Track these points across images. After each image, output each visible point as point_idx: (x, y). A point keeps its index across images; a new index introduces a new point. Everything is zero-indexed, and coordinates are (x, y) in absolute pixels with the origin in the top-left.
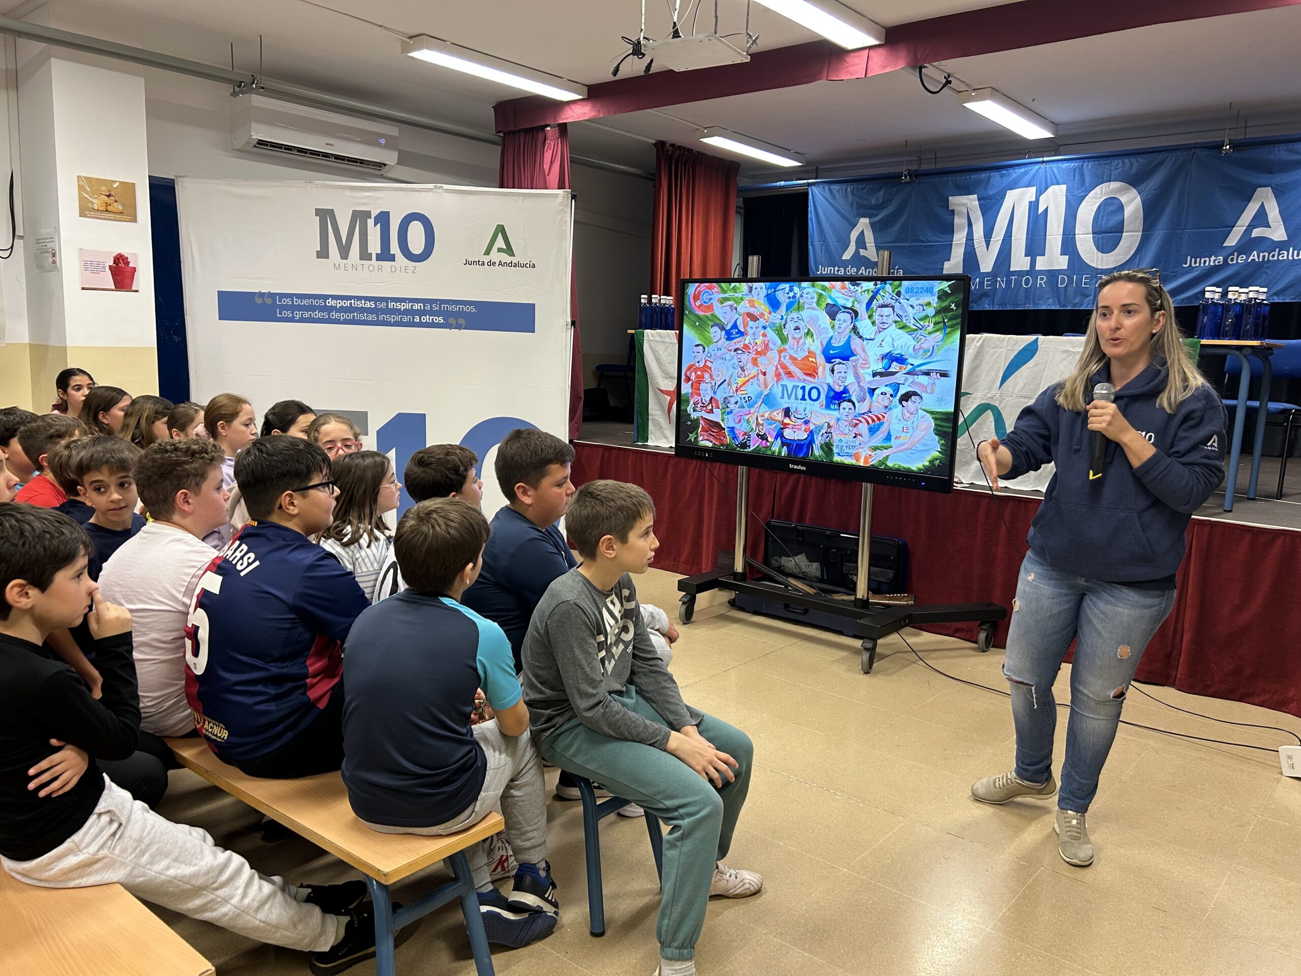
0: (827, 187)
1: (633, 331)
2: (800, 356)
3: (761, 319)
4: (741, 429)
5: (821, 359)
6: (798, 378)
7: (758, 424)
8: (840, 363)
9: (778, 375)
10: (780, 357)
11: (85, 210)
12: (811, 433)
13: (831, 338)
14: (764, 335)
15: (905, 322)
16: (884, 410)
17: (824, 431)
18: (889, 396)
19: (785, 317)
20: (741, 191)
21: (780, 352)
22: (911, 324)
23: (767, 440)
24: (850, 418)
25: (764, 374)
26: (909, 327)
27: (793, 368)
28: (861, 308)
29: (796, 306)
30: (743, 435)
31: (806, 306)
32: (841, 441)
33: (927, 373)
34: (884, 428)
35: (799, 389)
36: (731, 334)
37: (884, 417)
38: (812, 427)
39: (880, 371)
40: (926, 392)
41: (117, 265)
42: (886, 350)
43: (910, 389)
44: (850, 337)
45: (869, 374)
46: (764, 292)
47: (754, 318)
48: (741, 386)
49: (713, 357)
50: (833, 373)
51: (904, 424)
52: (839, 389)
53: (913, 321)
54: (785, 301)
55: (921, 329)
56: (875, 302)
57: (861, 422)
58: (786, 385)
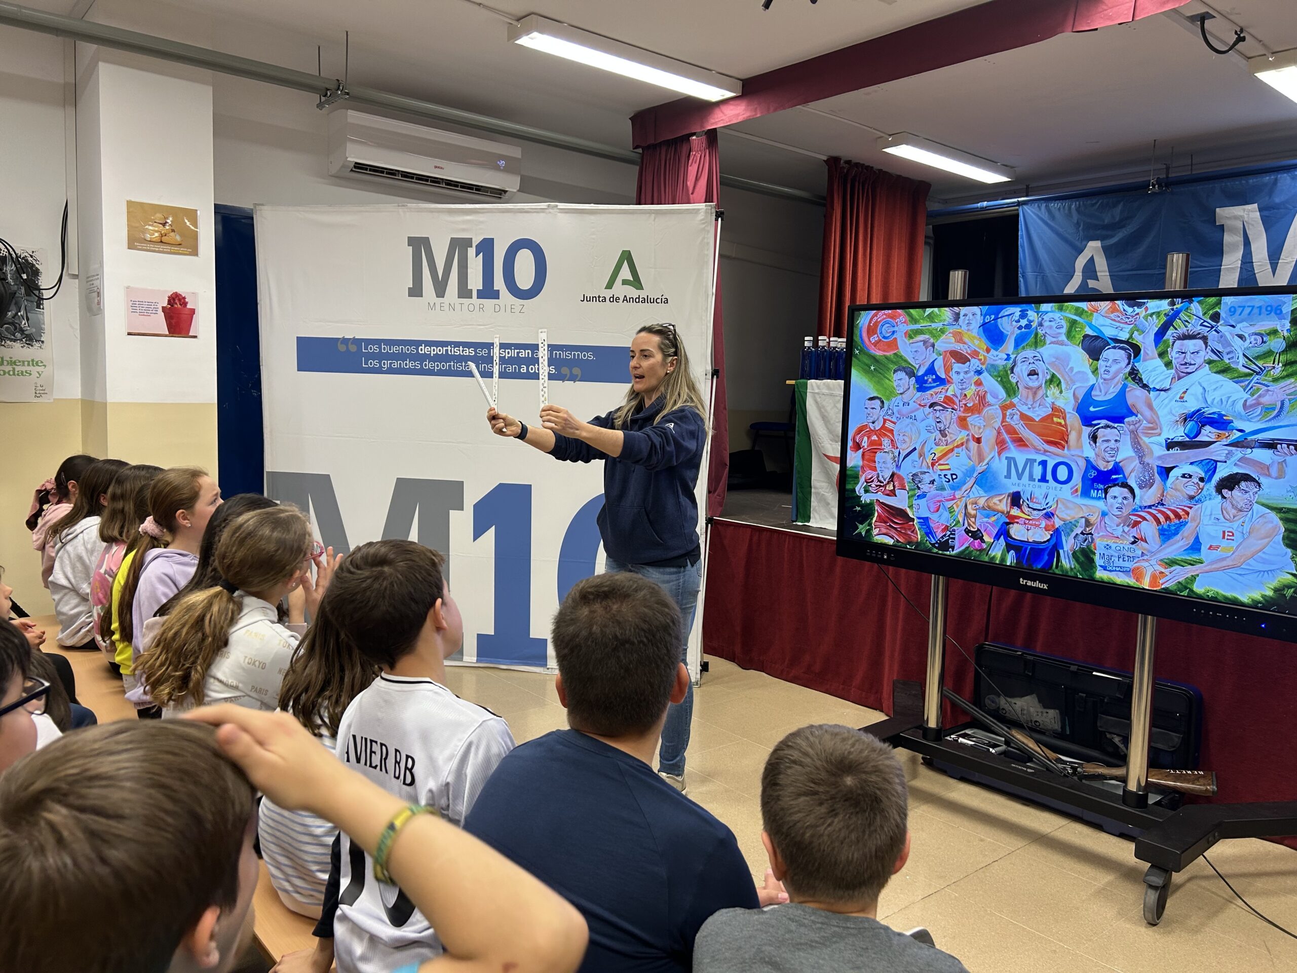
0: (1044, 205)
1: (793, 382)
2: (1038, 414)
3: (973, 361)
4: (938, 520)
5: (1073, 420)
6: (1035, 448)
7: (967, 515)
8: (1107, 427)
9: (1001, 445)
10: (1004, 416)
11: (135, 241)
12: (1057, 533)
13: (1092, 387)
14: (979, 383)
15: (1227, 361)
16: (1187, 503)
17: (1078, 530)
18: (1196, 480)
19: (1013, 357)
20: (931, 215)
21: (1004, 408)
22: (1240, 364)
23: (983, 541)
24: (1125, 512)
25: (978, 441)
26: (1236, 370)
27: (1026, 433)
28: (1146, 341)
29: (1032, 339)
30: (943, 530)
31: (1049, 339)
32: (1108, 547)
33: (1271, 445)
34: (1187, 532)
35: (1036, 464)
36: (926, 382)
37: (1188, 514)
38: (1058, 523)
39: (1180, 439)
40: (1269, 476)
41: (172, 306)
42: (1192, 405)
43: (1236, 470)
44: (1125, 386)
45: (1161, 445)
46: (979, 320)
47: (962, 359)
48: (940, 459)
49: (896, 414)
50: (1095, 442)
51: (1227, 526)
52: (1104, 466)
53: (1242, 360)
54: (1013, 333)
55: (1258, 373)
56: (1171, 331)
57: (1144, 519)
58: (1014, 459)
